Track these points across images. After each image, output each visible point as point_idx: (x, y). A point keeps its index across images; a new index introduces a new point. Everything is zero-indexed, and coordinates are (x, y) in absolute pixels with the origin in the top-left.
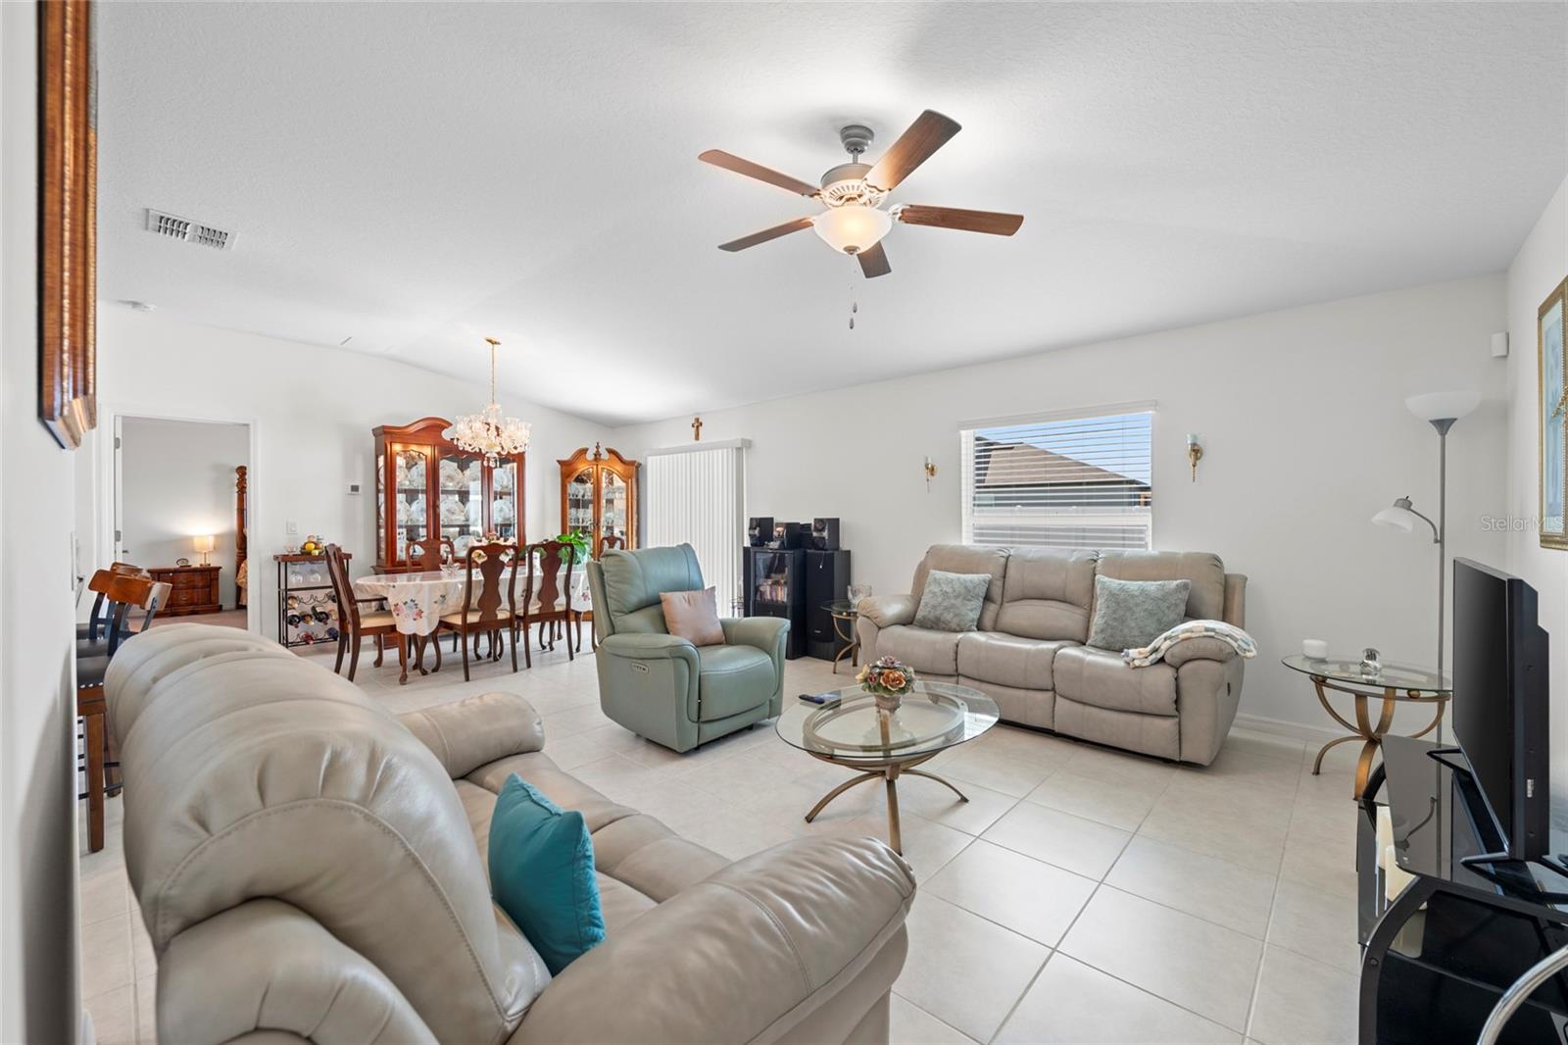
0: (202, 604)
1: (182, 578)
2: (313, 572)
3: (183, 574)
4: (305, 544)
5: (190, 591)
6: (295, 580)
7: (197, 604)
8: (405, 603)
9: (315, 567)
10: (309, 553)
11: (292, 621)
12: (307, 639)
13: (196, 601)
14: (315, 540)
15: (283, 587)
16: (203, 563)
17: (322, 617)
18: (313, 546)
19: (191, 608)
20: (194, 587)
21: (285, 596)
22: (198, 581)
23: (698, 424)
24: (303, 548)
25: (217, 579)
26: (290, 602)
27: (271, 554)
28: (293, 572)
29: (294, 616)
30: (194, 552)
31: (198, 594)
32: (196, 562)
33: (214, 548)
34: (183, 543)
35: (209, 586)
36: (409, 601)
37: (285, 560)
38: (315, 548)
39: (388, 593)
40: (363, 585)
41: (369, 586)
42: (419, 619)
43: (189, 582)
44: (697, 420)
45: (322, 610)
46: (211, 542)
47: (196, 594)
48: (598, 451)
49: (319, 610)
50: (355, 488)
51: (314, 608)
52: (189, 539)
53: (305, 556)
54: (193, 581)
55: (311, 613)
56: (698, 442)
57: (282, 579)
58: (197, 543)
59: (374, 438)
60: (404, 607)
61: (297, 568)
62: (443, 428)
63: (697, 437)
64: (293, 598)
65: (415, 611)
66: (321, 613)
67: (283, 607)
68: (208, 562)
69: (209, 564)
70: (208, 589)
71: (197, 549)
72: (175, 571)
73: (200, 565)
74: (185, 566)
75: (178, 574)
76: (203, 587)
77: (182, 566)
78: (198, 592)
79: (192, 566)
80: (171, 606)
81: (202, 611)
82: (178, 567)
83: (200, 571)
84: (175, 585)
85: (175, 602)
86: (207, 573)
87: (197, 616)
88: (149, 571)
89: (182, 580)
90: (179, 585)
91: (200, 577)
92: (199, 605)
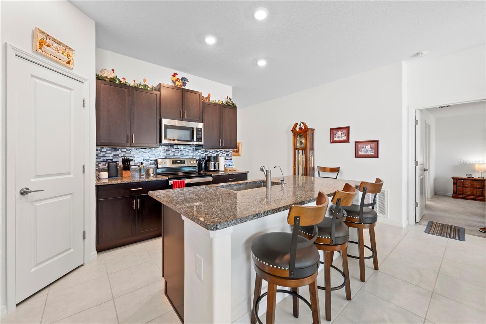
1: (468, 183)
3: (469, 181)
5: (472, 189)
7: (475, 196)
13: (475, 194)
16: (480, 176)
19: (473, 197)
20: (474, 188)
22: (476, 184)
30: (475, 171)
31: (477, 191)
32: (476, 176)
34: (470, 166)
35: (483, 188)
43: (471, 185)
46: (484, 167)
52: (473, 165)
54: (474, 185)
58: (477, 167)
68: (482, 176)
69: (483, 178)
70: (482, 190)
71: (476, 170)
72: (464, 179)
73: (479, 178)
74: (470, 177)
75: (467, 181)
76: (479, 188)
77: (468, 177)
78: (476, 190)
79: (474, 178)
80: (463, 194)
81: (479, 199)
82: (466, 177)
83: (477, 181)
84: (465, 185)
85: (465, 193)
86: (481, 182)
87: (476, 201)
88: (452, 178)
89: (467, 183)
90: (467, 186)
91: (477, 183)
92: (477, 196)
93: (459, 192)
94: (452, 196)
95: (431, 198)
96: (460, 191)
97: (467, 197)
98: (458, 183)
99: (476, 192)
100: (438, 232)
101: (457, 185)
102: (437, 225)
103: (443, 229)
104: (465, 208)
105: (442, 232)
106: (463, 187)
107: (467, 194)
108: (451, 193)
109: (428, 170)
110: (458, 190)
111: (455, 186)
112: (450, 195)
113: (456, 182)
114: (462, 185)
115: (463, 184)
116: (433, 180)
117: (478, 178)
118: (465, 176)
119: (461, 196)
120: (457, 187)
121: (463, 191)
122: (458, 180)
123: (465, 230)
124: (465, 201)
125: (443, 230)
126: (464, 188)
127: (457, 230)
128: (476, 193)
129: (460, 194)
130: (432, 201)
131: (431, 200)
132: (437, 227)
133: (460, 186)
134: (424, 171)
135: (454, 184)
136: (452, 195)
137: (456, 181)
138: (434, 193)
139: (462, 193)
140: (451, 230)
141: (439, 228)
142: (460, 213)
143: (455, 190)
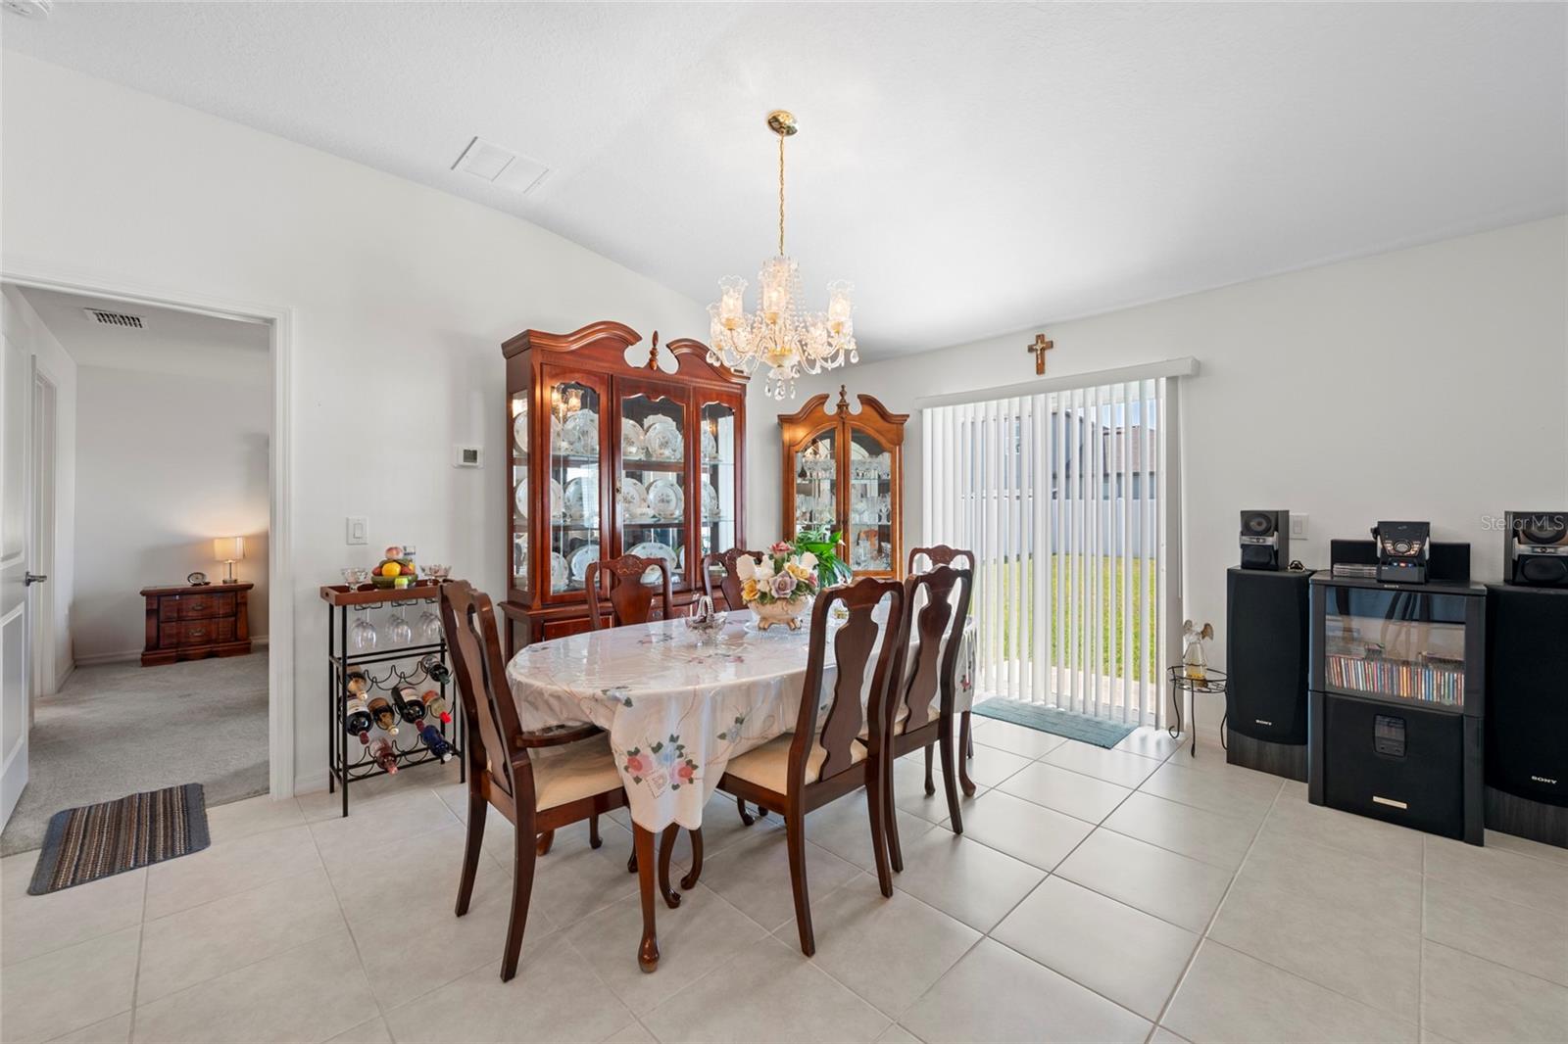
0: (225, 641)
1: (195, 602)
2: (397, 621)
3: (197, 596)
4: (383, 564)
5: (206, 622)
6: (361, 640)
7: (216, 641)
8: (658, 748)
9: (403, 611)
10: (390, 585)
11: (356, 726)
12: (387, 757)
13: (214, 636)
14: (401, 556)
15: (338, 653)
16: (227, 578)
17: (412, 712)
18: (397, 568)
19: (207, 648)
20: (212, 617)
21: (344, 672)
22: (219, 606)
23: (1041, 347)
24: (378, 573)
25: (245, 604)
26: (352, 686)
27: (317, 585)
28: (362, 624)
29: (359, 715)
30: (213, 561)
31: (223, 625)
32: (217, 578)
33: (244, 555)
34: (198, 549)
35: (235, 614)
36: (666, 742)
37: (341, 597)
38: (402, 574)
39: (611, 720)
40: (540, 693)
41: (558, 698)
42: (686, 787)
43: (204, 609)
44: (1040, 338)
45: (414, 698)
46: (238, 547)
47: (213, 627)
48: (843, 400)
49: (408, 696)
50: (471, 456)
51: (396, 691)
52: (209, 543)
53: (378, 589)
54: (211, 607)
55: (391, 702)
56: (1042, 377)
57: (337, 637)
58: (219, 549)
59: (505, 360)
60: (652, 756)
61: (368, 615)
62: (628, 343)
63: (1040, 369)
64: (359, 676)
65: (678, 763)
66: (413, 703)
67: (339, 691)
68: (234, 578)
69: (236, 581)
70: (233, 619)
71: (218, 558)
72: (184, 593)
73: (224, 582)
74: (200, 584)
75: (189, 596)
76: (226, 616)
77: (195, 585)
78: (218, 624)
79: (211, 585)
80: (178, 645)
81: (224, 651)
82: (187, 584)
83: (219, 594)
84: (184, 614)
85: (183, 640)
86: (231, 594)
87: (217, 660)
88: (143, 593)
89: (194, 605)
90: (190, 614)
91: (221, 601)
92: (219, 643)
93: (167, 641)
94: (142, 660)
95: (59, 691)
96: (171, 636)
97: (191, 651)
98: (161, 607)
99: (218, 628)
100: (97, 856)
101: (158, 619)
102: (95, 817)
103: (123, 825)
104: (189, 695)
105: (117, 847)
106: (180, 619)
107: (192, 640)
108: (138, 649)
109: (45, 577)
110: (161, 634)
111: (154, 621)
112: (133, 657)
113: (155, 607)
114: (175, 615)
115: (179, 611)
116: (67, 612)
117: (221, 584)
118: (182, 582)
119: (172, 653)
120: (158, 622)
121: (178, 634)
122: (162, 599)
123: (205, 790)
124: (186, 666)
125: (122, 832)
126: (183, 623)
127: (178, 803)
128: (218, 634)
129: (170, 646)
130: (64, 703)
131: (61, 695)
132: (93, 829)
133: (169, 620)
134: (28, 584)
135: (149, 613)
136: (140, 656)
137: (157, 601)
138: (68, 663)
139: (174, 640)
140: (153, 819)
141: (101, 832)
142: (175, 724)
143: (154, 633)
